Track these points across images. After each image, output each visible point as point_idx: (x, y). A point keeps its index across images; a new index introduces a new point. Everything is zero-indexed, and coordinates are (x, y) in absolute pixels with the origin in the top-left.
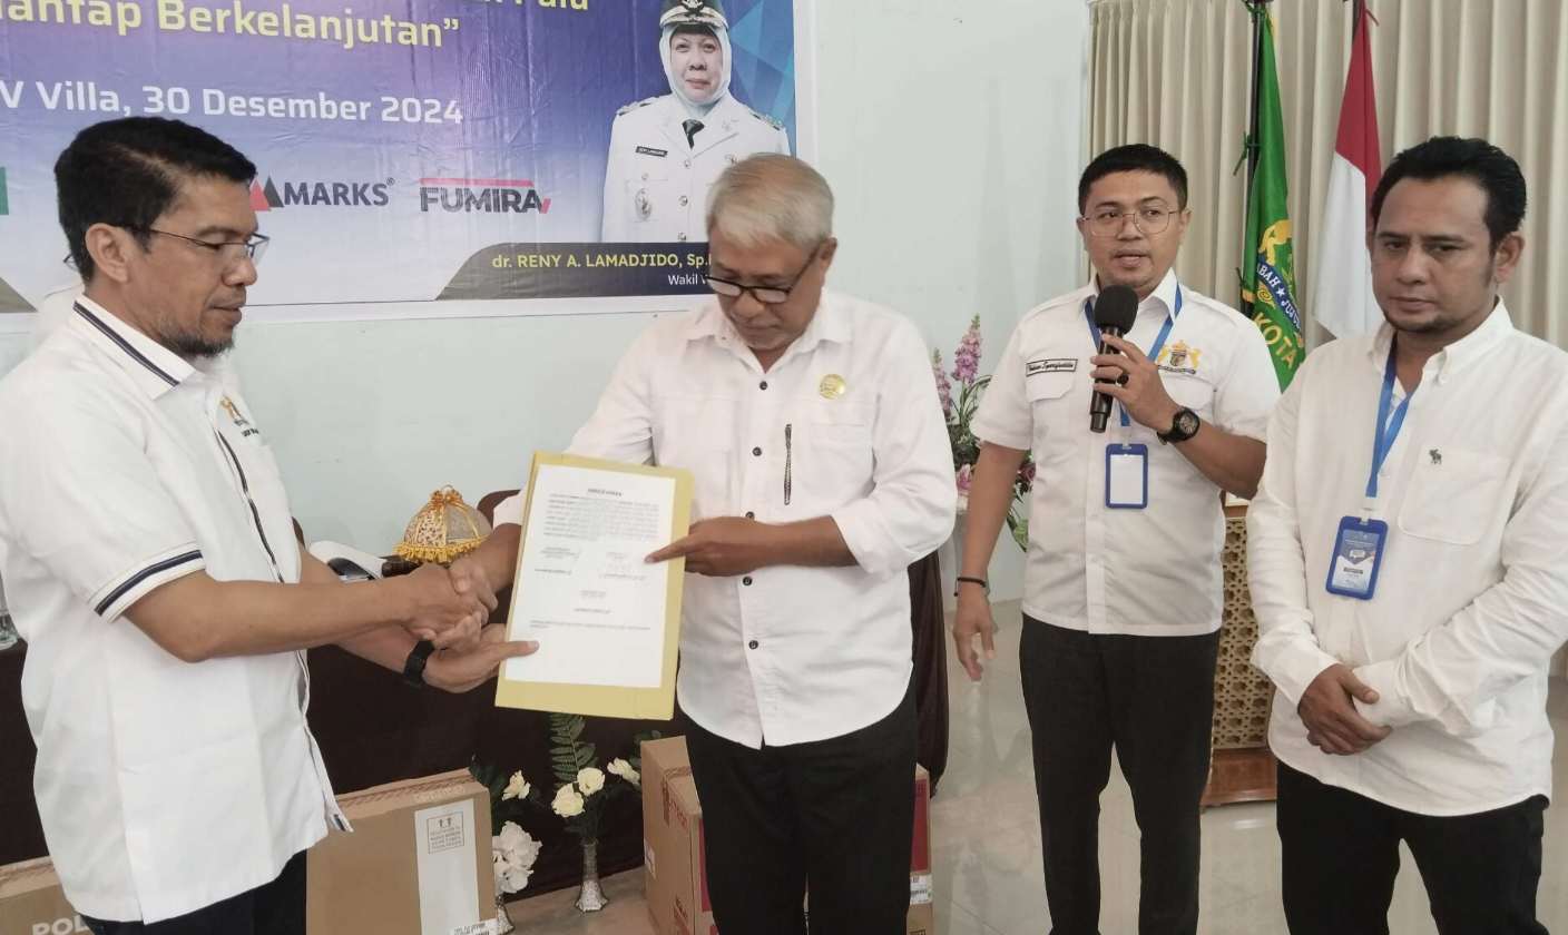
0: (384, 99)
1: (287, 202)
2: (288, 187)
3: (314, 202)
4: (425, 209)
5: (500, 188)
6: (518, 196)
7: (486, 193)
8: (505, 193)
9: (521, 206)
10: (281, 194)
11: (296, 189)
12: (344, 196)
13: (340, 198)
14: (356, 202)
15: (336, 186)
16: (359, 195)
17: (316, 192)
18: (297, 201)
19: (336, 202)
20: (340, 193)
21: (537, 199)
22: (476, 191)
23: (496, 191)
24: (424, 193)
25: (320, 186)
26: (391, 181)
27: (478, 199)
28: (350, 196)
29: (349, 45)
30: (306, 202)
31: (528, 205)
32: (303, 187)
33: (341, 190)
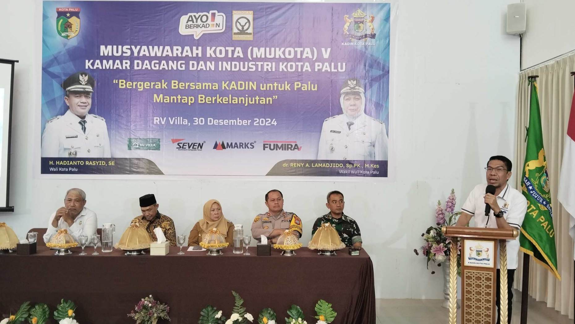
0: (255, 119)
1: (227, 148)
2: (228, 144)
3: (234, 148)
4: (264, 149)
5: (287, 143)
6: (292, 146)
7: (282, 145)
8: (288, 145)
9: (292, 149)
10: (226, 146)
11: (230, 144)
12: (242, 146)
13: (241, 147)
14: (245, 148)
15: (240, 143)
16: (246, 146)
17: (235, 145)
18: (230, 148)
19: (240, 148)
20: (241, 145)
21: (298, 147)
22: (280, 145)
23: (285, 145)
24: (264, 145)
25: (236, 143)
26: (255, 142)
27: (280, 147)
28: (244, 146)
29: (246, 105)
30: (232, 148)
31: (295, 148)
32: (232, 143)
33: (241, 144)
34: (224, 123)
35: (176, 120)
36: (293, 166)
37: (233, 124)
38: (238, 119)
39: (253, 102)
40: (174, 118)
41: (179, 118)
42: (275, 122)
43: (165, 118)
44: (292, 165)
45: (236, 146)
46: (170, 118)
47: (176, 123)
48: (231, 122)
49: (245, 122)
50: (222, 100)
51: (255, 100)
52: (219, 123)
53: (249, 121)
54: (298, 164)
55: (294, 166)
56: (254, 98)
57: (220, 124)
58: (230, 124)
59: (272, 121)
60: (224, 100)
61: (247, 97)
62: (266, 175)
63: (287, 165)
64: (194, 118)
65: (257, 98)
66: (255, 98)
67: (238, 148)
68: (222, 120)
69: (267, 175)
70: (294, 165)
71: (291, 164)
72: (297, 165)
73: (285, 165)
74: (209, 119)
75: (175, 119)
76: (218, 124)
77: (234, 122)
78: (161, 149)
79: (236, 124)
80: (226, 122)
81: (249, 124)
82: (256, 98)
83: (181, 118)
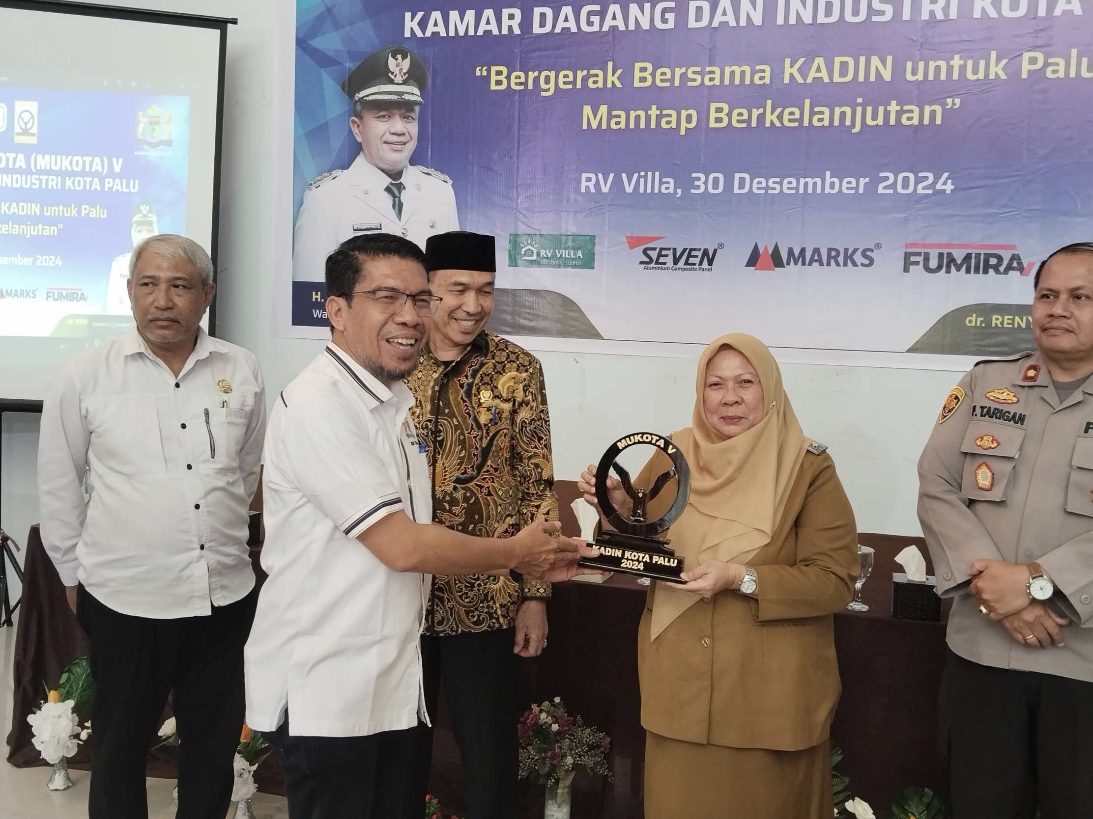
0: (881, 174)
1: (788, 264)
2: (791, 252)
3: (810, 264)
4: (906, 270)
5: (983, 252)
6: (1000, 259)
7: (968, 257)
8: (988, 256)
9: (1002, 269)
10: (784, 256)
11: (797, 253)
12: (835, 258)
13: (832, 261)
14: (845, 265)
15: (830, 250)
16: (849, 258)
17: (813, 256)
18: (796, 264)
19: (829, 264)
20: (833, 256)
21: (1020, 264)
22: (959, 255)
23: (978, 256)
24: (907, 255)
25: (817, 251)
26: (878, 246)
27: (959, 262)
28: (841, 259)
29: (857, 129)
30: (804, 264)
31: (1009, 268)
32: (803, 250)
33: (833, 254)
34: (781, 187)
35: (642, 180)
36: (1002, 323)
37: (810, 191)
38: (828, 173)
39: (880, 121)
40: (636, 176)
41: (650, 174)
42: (950, 181)
43: (612, 175)
44: (998, 322)
45: (816, 258)
46: (624, 176)
47: (642, 191)
48: (806, 184)
49: (848, 185)
50: (780, 117)
51: (887, 114)
52: (767, 188)
53: (863, 181)
54: (1017, 319)
55: (1005, 325)
56: (881, 109)
57: (770, 191)
58: (801, 191)
59: (937, 178)
60: (786, 117)
61: (859, 104)
62: (907, 352)
63: (979, 319)
64: (694, 175)
65: (893, 107)
66: (885, 110)
67: (821, 264)
68: (778, 180)
69: (910, 351)
70: (1006, 321)
71: (994, 317)
72: (1013, 320)
73: (974, 321)
74: (737, 176)
75: (639, 177)
76: (763, 192)
77: (815, 184)
78: (596, 264)
79: (819, 191)
80: (789, 185)
81: (861, 191)
82: (889, 108)
83: (657, 174)
